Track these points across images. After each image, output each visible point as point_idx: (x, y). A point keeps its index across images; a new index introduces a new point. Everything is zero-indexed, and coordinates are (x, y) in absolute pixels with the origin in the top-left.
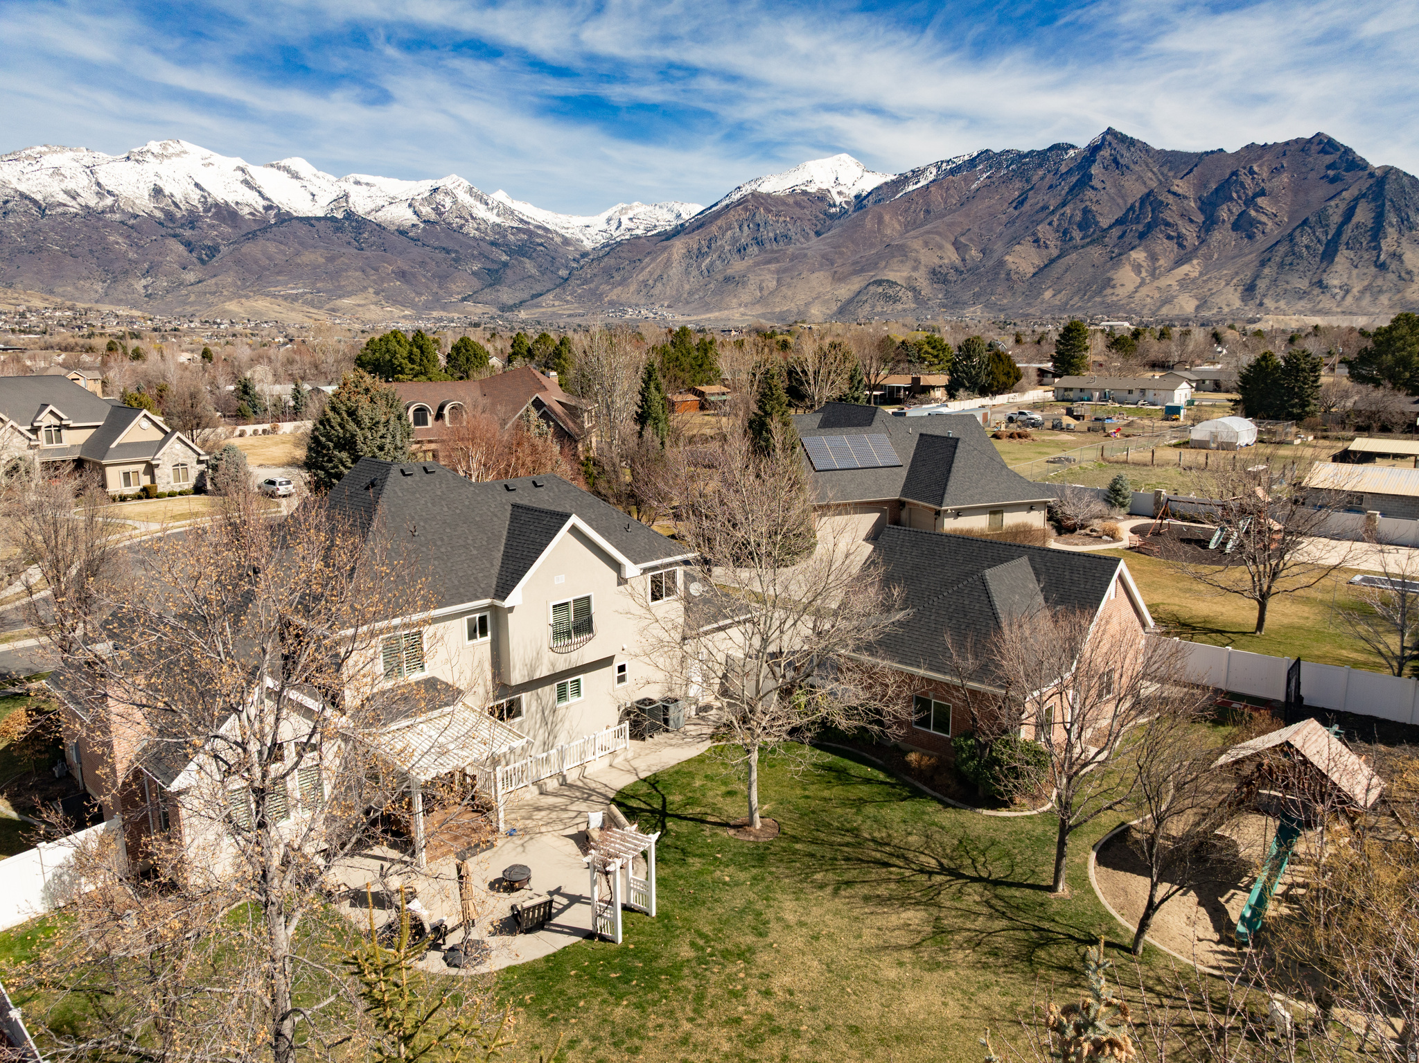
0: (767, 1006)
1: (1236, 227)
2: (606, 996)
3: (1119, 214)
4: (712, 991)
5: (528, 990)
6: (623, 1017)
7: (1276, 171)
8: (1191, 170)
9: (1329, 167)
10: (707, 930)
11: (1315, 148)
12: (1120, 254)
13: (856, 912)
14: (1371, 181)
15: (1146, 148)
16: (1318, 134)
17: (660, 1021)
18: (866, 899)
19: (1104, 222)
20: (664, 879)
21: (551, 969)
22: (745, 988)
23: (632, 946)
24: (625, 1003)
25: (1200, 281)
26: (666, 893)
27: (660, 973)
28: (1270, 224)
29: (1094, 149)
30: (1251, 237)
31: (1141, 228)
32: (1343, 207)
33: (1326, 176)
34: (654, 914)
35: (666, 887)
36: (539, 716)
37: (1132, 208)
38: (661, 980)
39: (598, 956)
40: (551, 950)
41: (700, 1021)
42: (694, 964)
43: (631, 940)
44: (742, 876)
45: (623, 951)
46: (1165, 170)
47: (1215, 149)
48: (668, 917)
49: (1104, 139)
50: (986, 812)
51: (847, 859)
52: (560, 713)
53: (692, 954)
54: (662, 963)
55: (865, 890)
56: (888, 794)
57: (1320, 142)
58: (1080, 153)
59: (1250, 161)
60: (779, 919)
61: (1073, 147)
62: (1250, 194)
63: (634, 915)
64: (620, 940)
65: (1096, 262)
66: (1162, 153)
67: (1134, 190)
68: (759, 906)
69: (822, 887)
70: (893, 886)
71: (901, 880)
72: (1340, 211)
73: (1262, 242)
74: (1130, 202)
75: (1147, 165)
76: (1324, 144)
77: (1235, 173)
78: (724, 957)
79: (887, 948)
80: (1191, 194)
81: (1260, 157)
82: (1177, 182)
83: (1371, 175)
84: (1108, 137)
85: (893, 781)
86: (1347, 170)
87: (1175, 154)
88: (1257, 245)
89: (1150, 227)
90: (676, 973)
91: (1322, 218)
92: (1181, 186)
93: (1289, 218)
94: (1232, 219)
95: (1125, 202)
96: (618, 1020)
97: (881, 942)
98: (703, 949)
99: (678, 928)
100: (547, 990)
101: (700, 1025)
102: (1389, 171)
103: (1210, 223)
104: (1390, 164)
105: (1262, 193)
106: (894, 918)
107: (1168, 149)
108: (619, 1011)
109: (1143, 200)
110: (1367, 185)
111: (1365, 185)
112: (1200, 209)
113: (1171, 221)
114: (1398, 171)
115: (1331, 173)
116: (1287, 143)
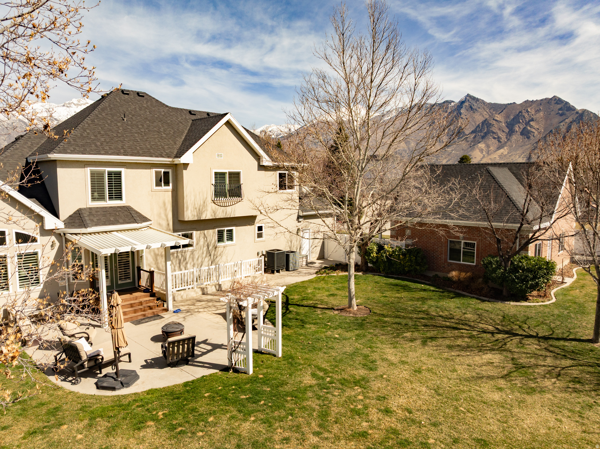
0: (389, 422)
1: (522, 134)
2: (235, 413)
3: (473, 129)
4: (334, 410)
5: (163, 407)
6: (250, 431)
7: (538, 111)
8: (502, 111)
9: (560, 109)
10: (324, 365)
11: (553, 102)
12: (474, 145)
13: (446, 355)
14: (577, 115)
15: (483, 102)
16: (554, 96)
17: (287, 434)
18: (450, 347)
19: (467, 132)
20: (288, 336)
21: (188, 391)
22: (366, 407)
23: (261, 376)
24: (253, 419)
25: (508, 156)
26: (289, 343)
27: (287, 395)
28: (536, 133)
29: (462, 103)
30: (528, 138)
31: (482, 134)
32: (566, 126)
33: (558, 113)
34: (280, 355)
35: (289, 340)
36: (205, 248)
37: (479, 125)
38: (287, 401)
39: (231, 382)
40: (191, 378)
41: (326, 435)
42: (316, 388)
43: (261, 372)
44: (348, 335)
45: (254, 380)
46: (492, 111)
47: (512, 102)
48: (292, 357)
49: (466, 98)
50: (512, 303)
51: (425, 326)
52: (220, 250)
53: (314, 382)
54: (287, 388)
55: (447, 342)
56: (440, 296)
57: (555, 100)
58: (456, 104)
59: (527, 107)
60: (384, 360)
61: (453, 102)
62: (527, 120)
63: (263, 356)
64: (251, 372)
65: (464, 149)
66: (490, 104)
67: (479, 119)
68: (366, 351)
69: (412, 340)
70: (466, 340)
71: (471, 337)
72: (565, 127)
73: (533, 140)
74: (477, 124)
75: (484, 109)
76: (557, 100)
77: (520, 112)
78: (342, 384)
79: (482, 377)
80: (503, 120)
81: (531, 106)
82: (497, 115)
83: (577, 113)
84: (468, 98)
85: (441, 290)
86: (567, 111)
87: (495, 104)
88: (531, 141)
89: (486, 134)
90: (300, 395)
91: (558, 130)
92: (498, 117)
93: (544, 130)
94: (520, 131)
95: (476, 124)
96: (244, 434)
97: (474, 374)
98: (323, 378)
99: (300, 364)
100: (181, 408)
101: (326, 439)
102: (584, 111)
103: (511, 132)
104: (585, 108)
105: (532, 120)
106: (477, 358)
107: (493, 102)
108: (247, 425)
109: (483, 123)
110: (576, 117)
111: (575, 117)
112: (507, 126)
113: (494, 131)
114: (588, 111)
115: (560, 112)
116: (542, 100)
